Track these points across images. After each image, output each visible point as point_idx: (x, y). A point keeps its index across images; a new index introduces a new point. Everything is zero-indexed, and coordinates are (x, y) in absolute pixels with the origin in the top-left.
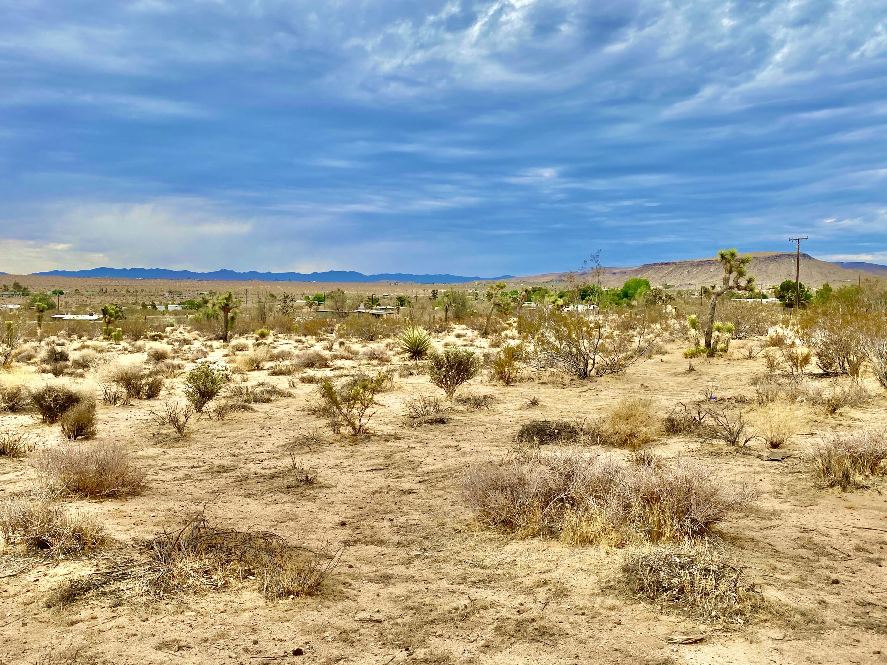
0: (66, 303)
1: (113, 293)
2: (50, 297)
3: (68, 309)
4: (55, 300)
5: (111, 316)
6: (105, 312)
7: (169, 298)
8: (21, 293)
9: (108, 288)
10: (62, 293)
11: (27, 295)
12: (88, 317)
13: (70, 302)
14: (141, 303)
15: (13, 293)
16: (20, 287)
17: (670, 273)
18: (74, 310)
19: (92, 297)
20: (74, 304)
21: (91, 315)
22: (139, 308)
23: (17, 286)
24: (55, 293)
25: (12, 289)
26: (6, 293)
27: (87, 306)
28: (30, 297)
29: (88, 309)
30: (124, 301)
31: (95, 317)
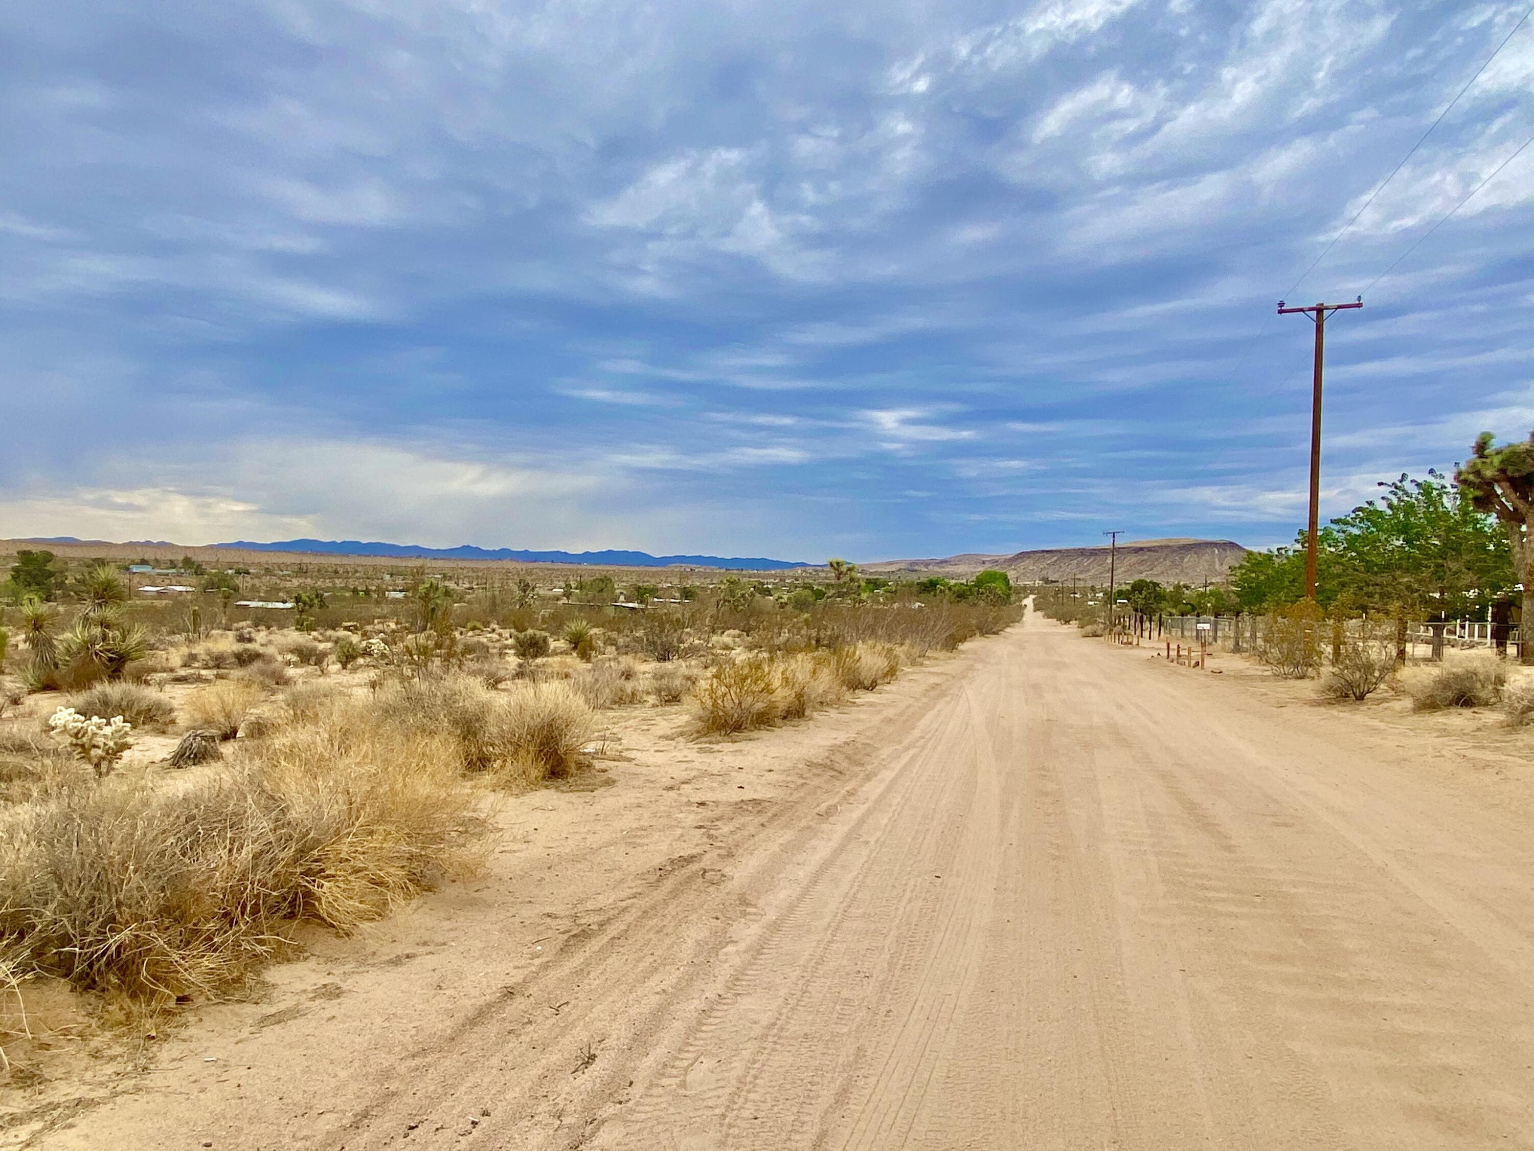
0: (253, 585)
1: (316, 574)
2: (232, 577)
3: (254, 593)
4: (239, 581)
5: (305, 603)
6: (298, 600)
7: (390, 583)
8: (193, 571)
9: (310, 567)
10: (249, 573)
11: (202, 574)
12: (280, 605)
13: (258, 585)
14: (352, 587)
15: (183, 571)
16: (193, 563)
17: (1054, 564)
18: (262, 595)
19: (288, 578)
20: (264, 587)
21: (284, 602)
22: (347, 594)
23: (188, 562)
24: (238, 572)
25: (181, 565)
26: (174, 571)
27: (280, 590)
28: (206, 577)
29: (281, 594)
30: (330, 585)
31: (289, 605)
